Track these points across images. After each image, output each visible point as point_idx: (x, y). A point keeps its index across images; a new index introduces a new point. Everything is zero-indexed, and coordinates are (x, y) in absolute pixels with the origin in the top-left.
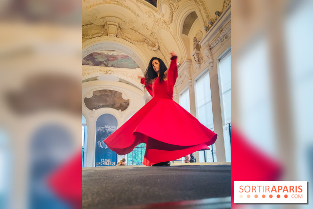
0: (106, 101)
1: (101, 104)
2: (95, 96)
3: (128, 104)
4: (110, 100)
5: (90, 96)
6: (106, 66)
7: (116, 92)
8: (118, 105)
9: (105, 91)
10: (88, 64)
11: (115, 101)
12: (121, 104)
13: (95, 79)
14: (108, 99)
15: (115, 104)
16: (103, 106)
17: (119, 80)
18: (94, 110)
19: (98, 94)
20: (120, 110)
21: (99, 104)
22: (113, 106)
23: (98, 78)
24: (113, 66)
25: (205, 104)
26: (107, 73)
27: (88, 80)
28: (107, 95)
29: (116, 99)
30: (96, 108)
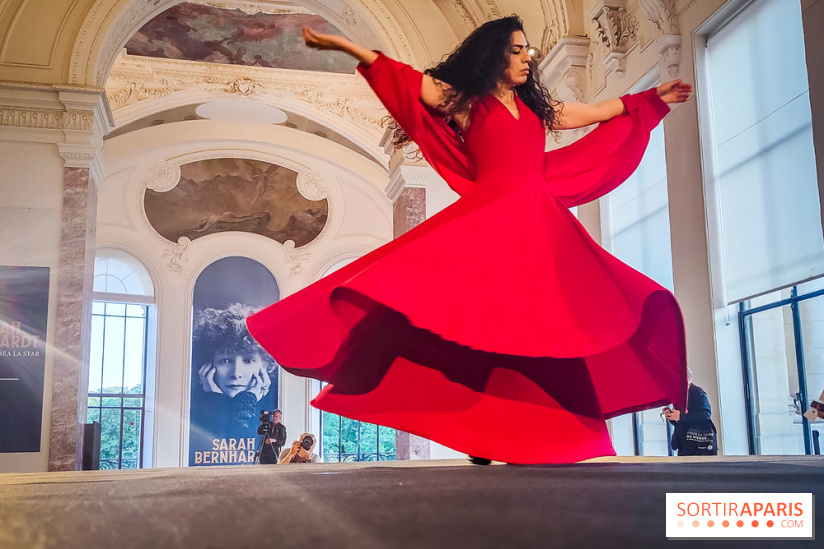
0: (233, 205)
1: (214, 218)
2: (186, 182)
3: (323, 219)
4: (247, 202)
5: (168, 182)
6: (235, 59)
7: (274, 167)
8: (279, 222)
9: (229, 163)
10: (159, 54)
11: (267, 204)
12: (293, 219)
13: (188, 114)
14: (240, 197)
15: (269, 218)
16: (221, 227)
17: (285, 118)
18: (183, 240)
19: (201, 177)
20: (290, 243)
21: (202, 218)
22: (260, 225)
23: (199, 111)
24: (260, 61)
25: (643, 220)
26: (235, 89)
27: (158, 120)
28: (238, 182)
29: (273, 197)
30: (193, 234)
